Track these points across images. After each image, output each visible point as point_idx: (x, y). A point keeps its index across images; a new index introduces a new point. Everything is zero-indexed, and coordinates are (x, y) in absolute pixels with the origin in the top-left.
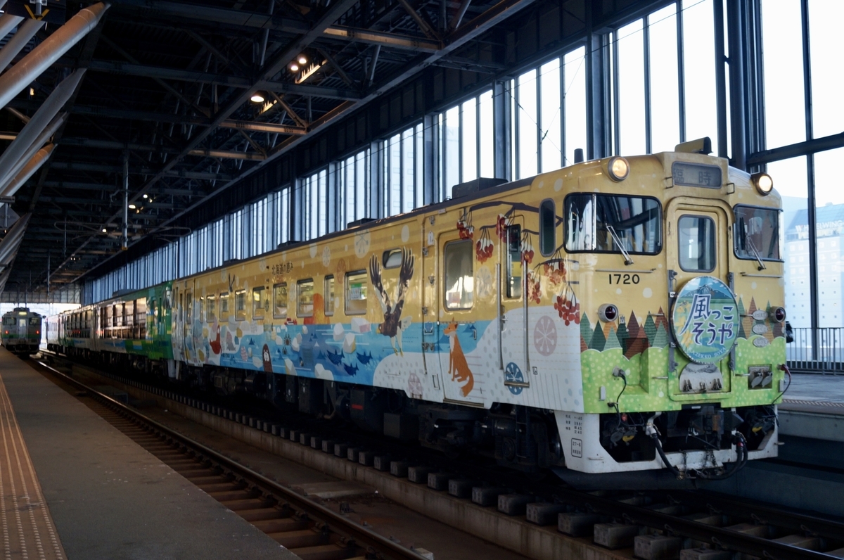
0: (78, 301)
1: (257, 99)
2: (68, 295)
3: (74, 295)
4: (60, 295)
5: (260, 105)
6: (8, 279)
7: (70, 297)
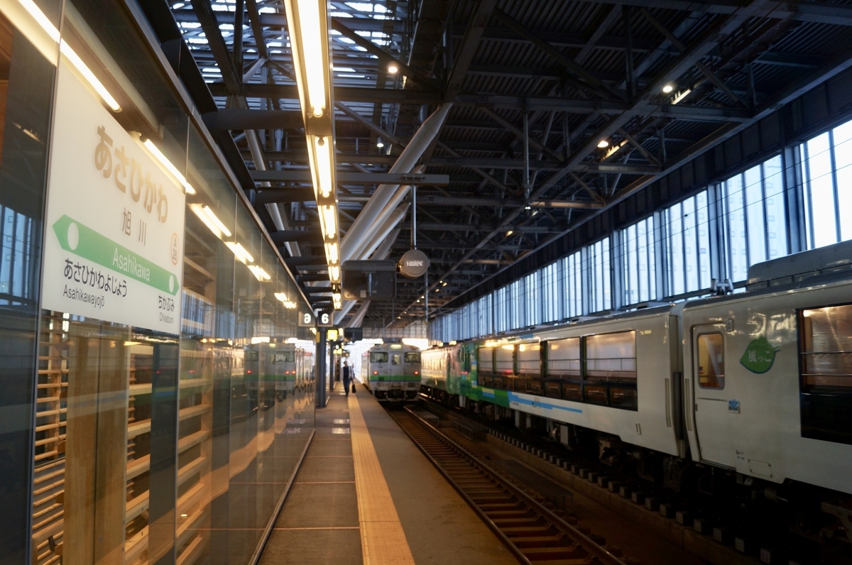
0: (425, 336)
1: (603, 144)
2: (416, 330)
3: (422, 330)
4: (410, 330)
5: (605, 150)
6: (366, 313)
7: (419, 332)
